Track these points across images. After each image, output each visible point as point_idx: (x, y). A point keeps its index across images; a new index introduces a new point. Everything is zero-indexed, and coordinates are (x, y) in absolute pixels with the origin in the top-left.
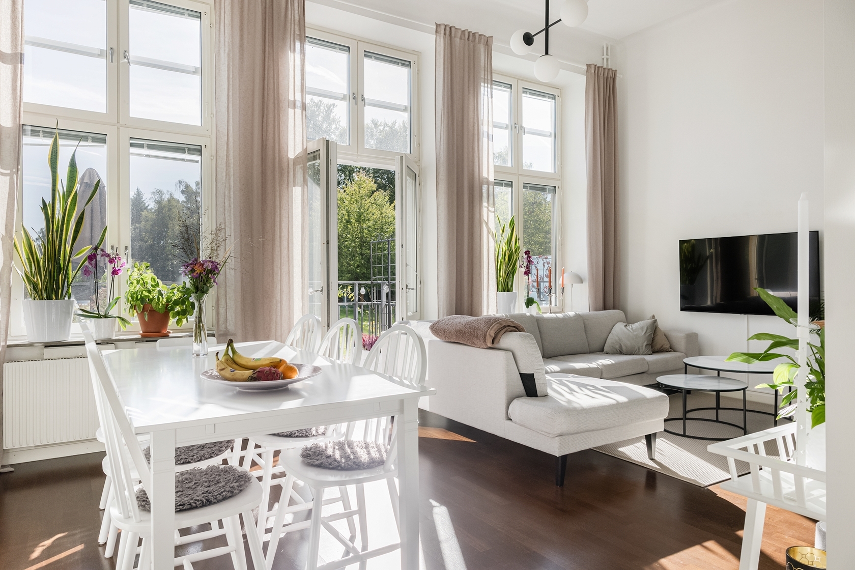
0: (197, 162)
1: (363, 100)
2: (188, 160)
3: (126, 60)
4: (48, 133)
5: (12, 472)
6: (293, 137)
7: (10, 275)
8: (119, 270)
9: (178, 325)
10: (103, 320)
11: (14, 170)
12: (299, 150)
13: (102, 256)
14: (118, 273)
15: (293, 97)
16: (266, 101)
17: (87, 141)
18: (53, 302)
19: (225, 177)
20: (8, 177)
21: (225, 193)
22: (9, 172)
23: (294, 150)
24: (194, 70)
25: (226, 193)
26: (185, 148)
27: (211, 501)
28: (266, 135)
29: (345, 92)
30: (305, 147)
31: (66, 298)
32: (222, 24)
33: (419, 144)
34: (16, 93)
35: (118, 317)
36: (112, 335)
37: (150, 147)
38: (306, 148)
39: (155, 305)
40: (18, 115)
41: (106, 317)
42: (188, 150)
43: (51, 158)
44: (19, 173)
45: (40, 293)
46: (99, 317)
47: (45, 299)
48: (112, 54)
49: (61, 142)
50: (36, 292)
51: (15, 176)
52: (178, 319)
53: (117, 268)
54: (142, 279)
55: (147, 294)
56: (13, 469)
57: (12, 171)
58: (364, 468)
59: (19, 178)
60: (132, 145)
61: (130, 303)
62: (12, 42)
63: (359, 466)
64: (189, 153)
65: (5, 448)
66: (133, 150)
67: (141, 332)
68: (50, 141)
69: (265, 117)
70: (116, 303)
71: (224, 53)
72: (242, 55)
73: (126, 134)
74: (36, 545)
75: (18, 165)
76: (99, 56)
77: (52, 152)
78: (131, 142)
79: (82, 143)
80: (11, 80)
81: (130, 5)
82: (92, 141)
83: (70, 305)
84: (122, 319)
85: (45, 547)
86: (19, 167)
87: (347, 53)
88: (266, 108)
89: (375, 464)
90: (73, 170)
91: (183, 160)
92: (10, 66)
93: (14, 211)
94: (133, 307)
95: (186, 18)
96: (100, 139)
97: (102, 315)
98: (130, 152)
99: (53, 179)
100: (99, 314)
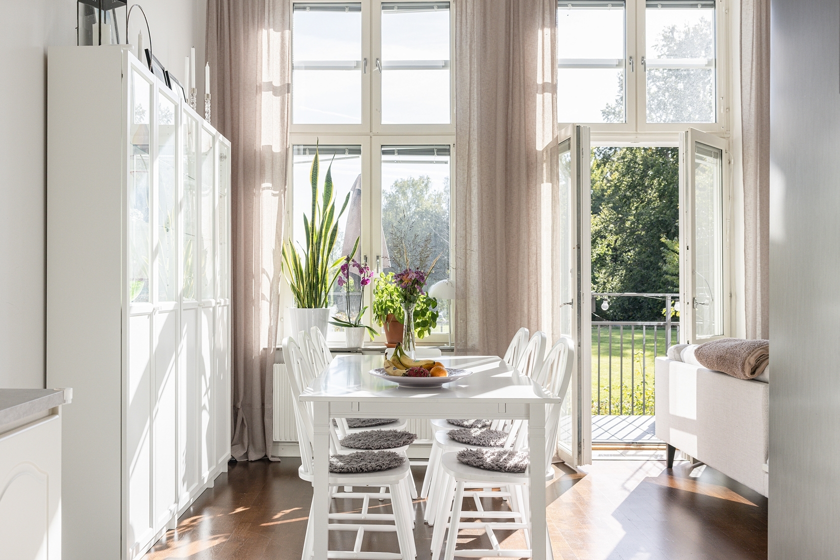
0: (446, 163)
1: (644, 64)
2: (437, 162)
3: (377, 68)
4: (312, 151)
5: (280, 462)
6: (542, 126)
7: (278, 285)
8: (368, 280)
9: (419, 337)
10: (353, 328)
11: (282, 190)
12: (549, 140)
13: (354, 266)
14: (367, 283)
15: (541, 80)
16: (511, 90)
17: (344, 153)
18: (313, 310)
19: (466, 179)
20: (277, 197)
21: (466, 196)
22: (278, 192)
23: (543, 140)
24: (444, 65)
25: (468, 196)
26: (434, 149)
27: (363, 470)
28: (512, 127)
29: (621, 56)
30: (555, 137)
31: (324, 308)
32: (464, 15)
33: (728, 108)
34: (284, 121)
35: (367, 327)
36: (361, 344)
37: (400, 152)
38: (557, 137)
39: (397, 315)
40: (285, 140)
41: (355, 326)
42: (437, 151)
43: (312, 175)
44: (286, 192)
45: (302, 301)
46: (349, 325)
47: (306, 308)
48: (366, 64)
49: (320, 157)
50: (300, 300)
51: (283, 195)
52: (420, 331)
53: (366, 278)
54: (386, 289)
55: (390, 304)
56: (280, 460)
57: (280, 191)
58: (506, 472)
59: (286, 196)
60: (384, 153)
61: (377, 313)
62: (281, 76)
63: (501, 468)
64: (438, 155)
65: (274, 440)
66: (385, 157)
67: (387, 343)
68: (312, 157)
69: (510, 107)
70: (363, 313)
71: (466, 45)
72: (485, 43)
73: (378, 142)
74: (279, 512)
75: (285, 185)
76: (356, 68)
77: (313, 169)
78: (383, 149)
79: (337, 156)
80: (280, 110)
81: (383, 11)
82: (349, 153)
83: (326, 313)
84: (371, 329)
85: (283, 514)
86: (286, 187)
87: (623, 8)
88: (511, 98)
89: (518, 470)
90: (329, 185)
91: (431, 162)
92: (279, 97)
93: (281, 227)
94: (378, 316)
95: (436, 11)
96: (355, 150)
97: (352, 324)
98: (382, 159)
99: (313, 195)
100: (350, 323)
